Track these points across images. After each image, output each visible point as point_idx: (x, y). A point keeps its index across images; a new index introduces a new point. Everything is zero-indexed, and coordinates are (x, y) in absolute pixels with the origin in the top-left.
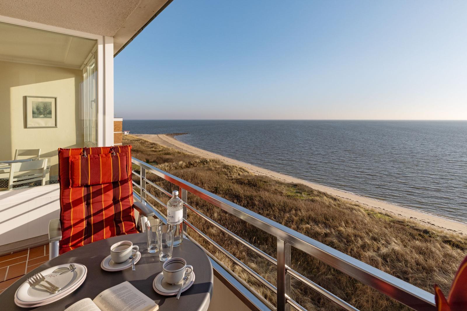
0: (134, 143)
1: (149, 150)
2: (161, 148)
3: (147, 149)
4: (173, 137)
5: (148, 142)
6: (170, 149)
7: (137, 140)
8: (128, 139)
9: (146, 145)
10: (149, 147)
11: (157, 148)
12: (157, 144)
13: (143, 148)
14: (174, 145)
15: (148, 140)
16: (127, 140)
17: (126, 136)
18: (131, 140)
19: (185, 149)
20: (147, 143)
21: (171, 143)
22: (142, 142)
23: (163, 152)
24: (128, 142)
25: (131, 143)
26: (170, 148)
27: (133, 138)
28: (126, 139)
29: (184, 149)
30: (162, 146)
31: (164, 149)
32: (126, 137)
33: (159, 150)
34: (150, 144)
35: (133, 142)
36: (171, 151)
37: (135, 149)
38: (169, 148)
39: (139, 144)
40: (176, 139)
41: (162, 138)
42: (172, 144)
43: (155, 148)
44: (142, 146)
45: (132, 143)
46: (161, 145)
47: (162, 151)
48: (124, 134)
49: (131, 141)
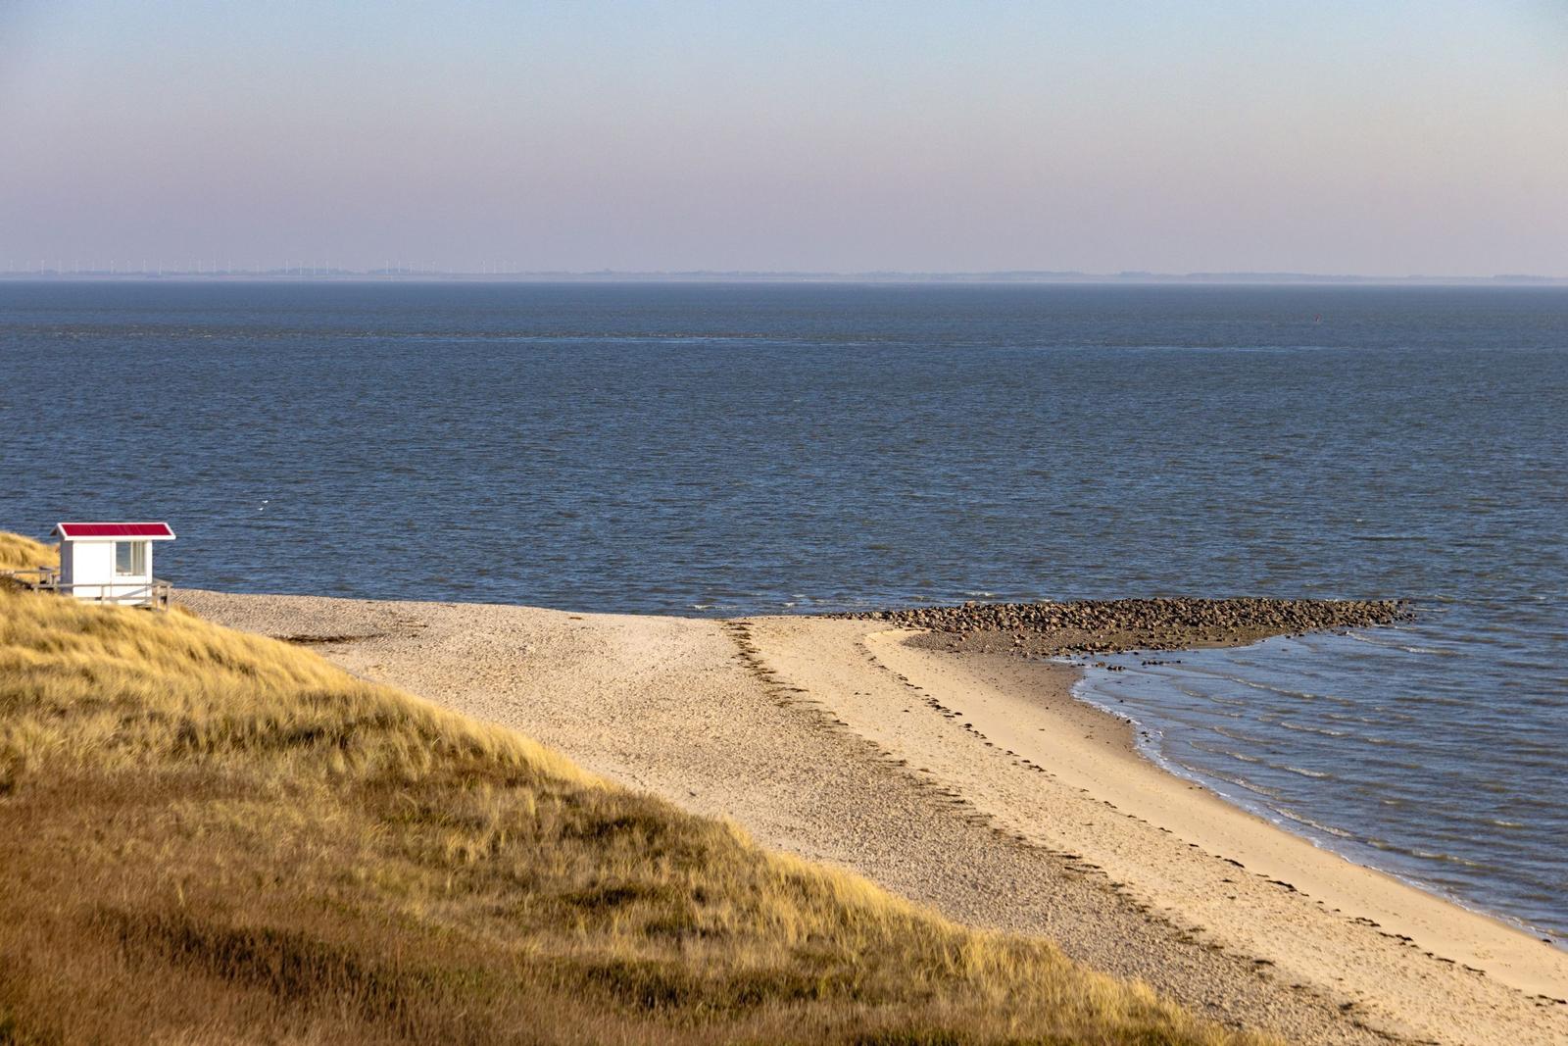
0: (240, 789)
1: (535, 947)
2: (776, 926)
3: (488, 934)
4: (1057, 694)
5: (513, 776)
6: (977, 958)
7: (308, 736)
8: (128, 702)
9: (476, 848)
10: (526, 884)
11: (702, 916)
12: (697, 826)
13: (418, 908)
14: (1071, 868)
15: (529, 745)
16: (105, 724)
17: (101, 625)
18: (187, 732)
19: (1318, 973)
20: (491, 802)
21: (1004, 817)
22: (391, 778)
23: (821, 1011)
24: (125, 760)
25: (174, 787)
26: (984, 940)
27: (231, 680)
28: (89, 706)
29: (1294, 960)
30: (800, 887)
31: (851, 948)
32: (88, 653)
33: (748, 959)
34: (567, 831)
35: (228, 763)
36: (998, 994)
37: (244, 920)
38: (947, 927)
39: (333, 818)
40: (1123, 741)
41: (831, 702)
42: (1031, 831)
43: (653, 929)
44: (398, 868)
45: (205, 788)
46: (788, 856)
47: (799, 992)
48: (64, 583)
49: (177, 752)
